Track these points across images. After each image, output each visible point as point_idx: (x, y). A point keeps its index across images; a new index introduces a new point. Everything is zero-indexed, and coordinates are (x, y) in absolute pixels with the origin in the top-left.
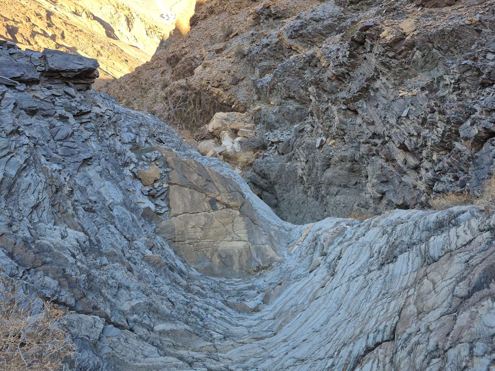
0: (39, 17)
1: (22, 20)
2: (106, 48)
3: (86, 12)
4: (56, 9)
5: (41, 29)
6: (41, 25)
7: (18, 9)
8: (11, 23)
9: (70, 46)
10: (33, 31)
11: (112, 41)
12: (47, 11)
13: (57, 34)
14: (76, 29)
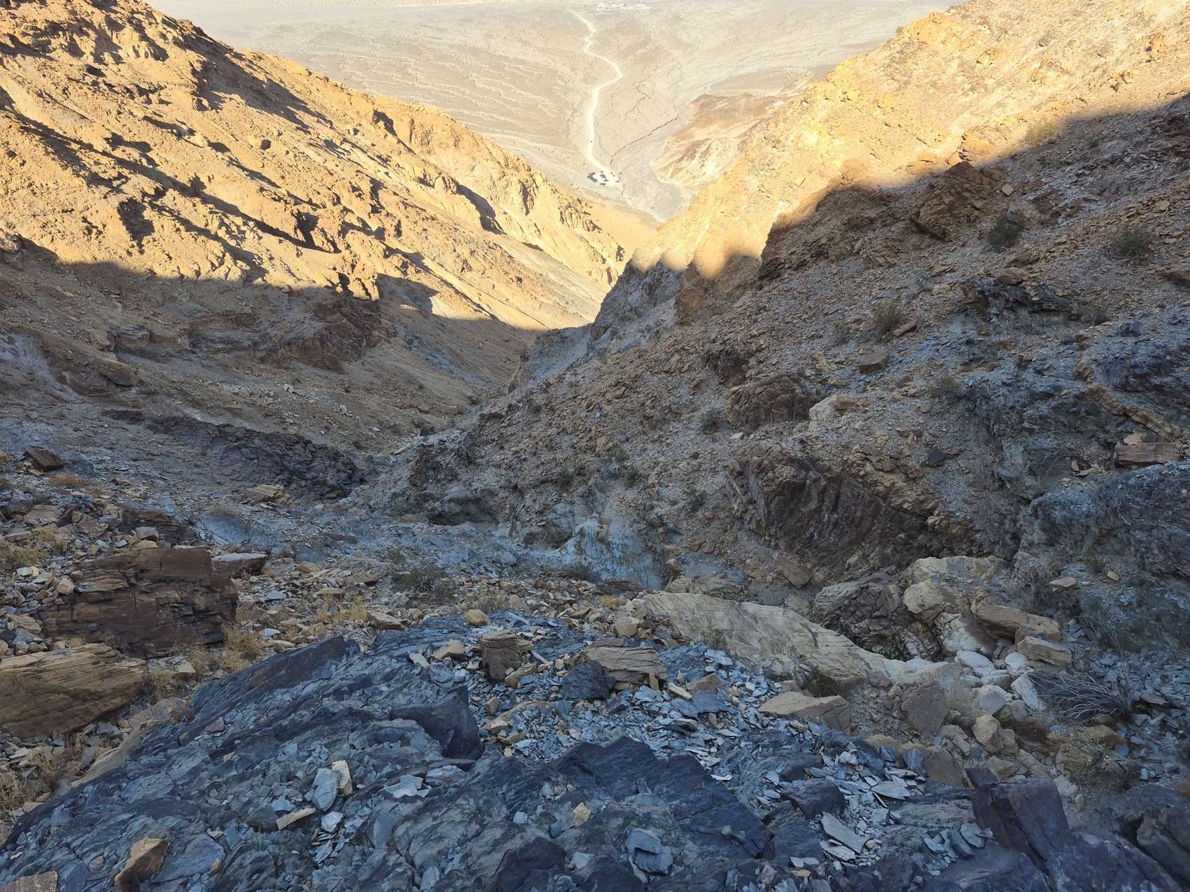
0: (357, 193)
1: (326, 200)
2: (481, 253)
3: (443, 178)
4: (387, 174)
5: (359, 219)
6: (360, 209)
7: (320, 179)
8: (306, 208)
9: (411, 251)
10: (344, 223)
11: (491, 236)
12: (373, 181)
13: (387, 226)
14: (423, 214)
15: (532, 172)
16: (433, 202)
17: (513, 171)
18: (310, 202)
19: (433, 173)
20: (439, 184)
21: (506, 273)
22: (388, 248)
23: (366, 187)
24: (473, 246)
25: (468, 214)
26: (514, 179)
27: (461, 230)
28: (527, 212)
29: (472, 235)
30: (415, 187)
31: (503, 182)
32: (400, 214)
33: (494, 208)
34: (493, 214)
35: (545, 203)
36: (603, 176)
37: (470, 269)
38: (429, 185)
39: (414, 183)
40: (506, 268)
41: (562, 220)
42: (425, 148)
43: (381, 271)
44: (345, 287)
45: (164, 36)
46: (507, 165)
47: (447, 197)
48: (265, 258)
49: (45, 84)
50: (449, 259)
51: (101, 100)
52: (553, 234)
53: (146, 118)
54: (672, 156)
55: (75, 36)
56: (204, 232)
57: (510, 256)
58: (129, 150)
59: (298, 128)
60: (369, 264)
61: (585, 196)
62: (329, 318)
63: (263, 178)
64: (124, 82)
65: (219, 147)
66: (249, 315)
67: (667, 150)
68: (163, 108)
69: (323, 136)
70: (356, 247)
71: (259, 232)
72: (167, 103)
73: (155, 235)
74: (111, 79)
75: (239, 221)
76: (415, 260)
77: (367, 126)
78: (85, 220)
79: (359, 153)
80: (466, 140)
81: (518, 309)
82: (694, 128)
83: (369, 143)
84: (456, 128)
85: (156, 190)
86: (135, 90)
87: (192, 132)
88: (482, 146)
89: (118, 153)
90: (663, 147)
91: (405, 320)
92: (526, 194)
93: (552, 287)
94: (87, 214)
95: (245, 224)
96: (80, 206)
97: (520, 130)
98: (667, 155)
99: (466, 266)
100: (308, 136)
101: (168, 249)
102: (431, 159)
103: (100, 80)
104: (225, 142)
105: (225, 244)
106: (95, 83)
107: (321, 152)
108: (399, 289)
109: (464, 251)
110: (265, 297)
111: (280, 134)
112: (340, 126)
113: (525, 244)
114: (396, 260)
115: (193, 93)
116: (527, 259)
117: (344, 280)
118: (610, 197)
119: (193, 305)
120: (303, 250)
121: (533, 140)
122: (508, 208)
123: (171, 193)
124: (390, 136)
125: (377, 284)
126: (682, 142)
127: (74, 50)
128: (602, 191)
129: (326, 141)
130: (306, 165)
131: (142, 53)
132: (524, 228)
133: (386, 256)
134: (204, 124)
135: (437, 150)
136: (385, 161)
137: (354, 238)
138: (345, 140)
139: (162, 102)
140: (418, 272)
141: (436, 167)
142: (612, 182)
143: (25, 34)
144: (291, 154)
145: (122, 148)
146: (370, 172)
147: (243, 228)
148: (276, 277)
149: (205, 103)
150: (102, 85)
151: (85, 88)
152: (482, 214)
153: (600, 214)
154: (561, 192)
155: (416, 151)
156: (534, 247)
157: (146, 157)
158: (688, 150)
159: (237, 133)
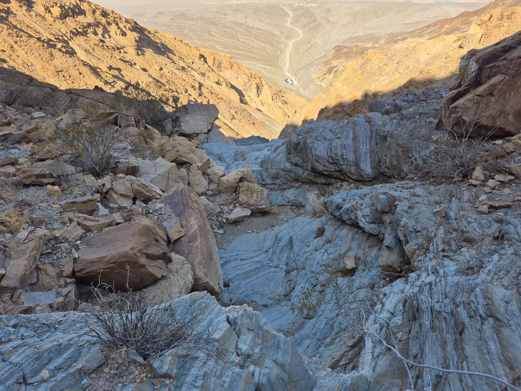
15: (261, 80)
16: (221, 92)
17: (253, 79)
18: (177, 92)
19: (221, 79)
20: (224, 84)
21: (249, 121)
23: (197, 86)
24: (236, 110)
25: (235, 97)
26: (254, 82)
27: (232, 103)
28: (258, 96)
29: (236, 105)
30: (215, 86)
31: (249, 84)
32: (209, 97)
33: (245, 94)
34: (244, 97)
35: (266, 92)
36: (292, 81)
37: (235, 119)
38: (220, 85)
39: (215, 84)
40: (249, 119)
41: (272, 99)
42: (219, 69)
45: (125, 27)
46: (251, 76)
47: (227, 90)
49: (87, 46)
50: (227, 115)
51: (105, 52)
52: (269, 105)
53: (120, 59)
54: (322, 72)
55: (96, 28)
57: (250, 114)
58: (115, 71)
59: (172, 62)
61: (283, 89)
63: (160, 82)
64: (112, 45)
65: (145, 70)
67: (320, 69)
68: (125, 54)
69: (181, 65)
72: (127, 53)
74: (108, 43)
77: (197, 60)
79: (194, 72)
80: (235, 67)
82: (333, 60)
83: (197, 67)
84: (231, 61)
86: (116, 48)
87: (135, 64)
88: (241, 69)
89: (111, 72)
90: (318, 68)
92: (258, 88)
93: (267, 127)
97: (257, 60)
98: (320, 72)
99: (233, 118)
100: (176, 65)
102: (221, 74)
103: (104, 44)
104: (147, 68)
106: (103, 46)
107: (181, 71)
109: (233, 112)
111: (166, 65)
112: (187, 60)
113: (257, 109)
115: (136, 49)
116: (257, 116)
118: (294, 89)
121: (262, 64)
122: (250, 95)
124: (205, 64)
127: (95, 33)
128: (291, 87)
129: (182, 67)
130: (176, 77)
131: (118, 34)
132: (257, 102)
134: (140, 61)
135: (224, 70)
136: (203, 75)
138: (189, 67)
139: (125, 52)
141: (223, 77)
142: (295, 82)
143: (80, 28)
145: (112, 70)
146: (198, 79)
149: (140, 53)
150: (105, 46)
151: (100, 47)
152: (240, 97)
153: (289, 97)
154: (273, 87)
155: (215, 70)
156: (260, 110)
157: (120, 74)
158: (329, 70)
159: (151, 64)
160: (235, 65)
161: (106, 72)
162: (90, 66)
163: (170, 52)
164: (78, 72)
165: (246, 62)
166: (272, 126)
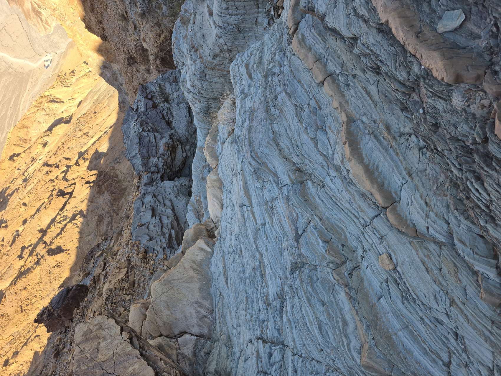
15: (43, 96)
16: (55, 143)
17: (42, 105)
18: (52, 191)
19: (41, 140)
20: (46, 138)
21: (91, 118)
22: (76, 164)
23: (46, 169)
24: (78, 130)
25: (62, 128)
26: (46, 105)
27: (69, 133)
28: (63, 102)
29: (72, 129)
30: (47, 149)
31: (47, 110)
32: (60, 157)
33: (59, 117)
34: (62, 118)
35: (59, 93)
36: (47, 61)
37: (88, 133)
38: (46, 143)
39: (45, 149)
40: (89, 117)
41: (68, 87)
42: (28, 142)
43: (85, 168)
44: (91, 183)
46: (39, 107)
47: (53, 136)
48: (75, 209)
50: (82, 141)
52: (75, 92)
53: (11, 246)
54: (39, 23)
56: (62, 229)
57: (84, 115)
58: (25, 252)
59: (17, 192)
60: (82, 173)
61: (56, 72)
62: (104, 190)
63: (40, 207)
65: (25, 222)
66: (99, 217)
67: (35, 25)
68: (5, 240)
69: (21, 182)
70: (74, 176)
71: (64, 210)
72: (3, 239)
73: (62, 245)
75: (59, 217)
76: (81, 155)
77: (16, 164)
78: (54, 267)
79: (30, 170)
80: (25, 122)
81: (109, 116)
82: (24, 8)
83: (25, 165)
84: (19, 126)
85: (43, 243)
87: (17, 231)
88: (29, 116)
89: (26, 257)
90: (33, 27)
91: (108, 162)
92: (54, 101)
93: (100, 99)
94: (51, 266)
95: (60, 215)
96: (48, 268)
98: (38, 26)
99: (87, 134)
100: (21, 188)
101: (69, 241)
102: (34, 140)
104: (23, 219)
105: (69, 222)
107: (28, 184)
108: (94, 163)
109: (79, 134)
110: (92, 211)
111: (20, 199)
112: (16, 175)
113: (78, 106)
114: (81, 162)
116: (86, 107)
117: (88, 182)
118: (57, 60)
119: (92, 235)
120: (73, 196)
121: (25, 91)
122: (60, 111)
123: (45, 239)
124: (21, 155)
125: (91, 170)
126: (32, 16)
128: (55, 63)
129: (23, 182)
130: (35, 190)
132: (70, 105)
133: (79, 165)
134: (14, 226)
135: (29, 136)
136: (33, 160)
137: (69, 176)
138: (23, 174)
140: (87, 154)
141: (38, 138)
142: (49, 57)
144: (29, 195)
145: (23, 255)
146: (39, 166)
147: (62, 216)
148: (83, 207)
149: (4, 225)
152: (62, 122)
153: (67, 68)
154: (53, 83)
155: (29, 146)
156: (80, 103)
157: (28, 248)
158: (36, 14)
159: (18, 215)
160: (24, 122)
161: (25, 262)
162: (17, 278)
163: (5, 192)
164: (24, 291)
165: (21, 109)
166: (99, 93)
